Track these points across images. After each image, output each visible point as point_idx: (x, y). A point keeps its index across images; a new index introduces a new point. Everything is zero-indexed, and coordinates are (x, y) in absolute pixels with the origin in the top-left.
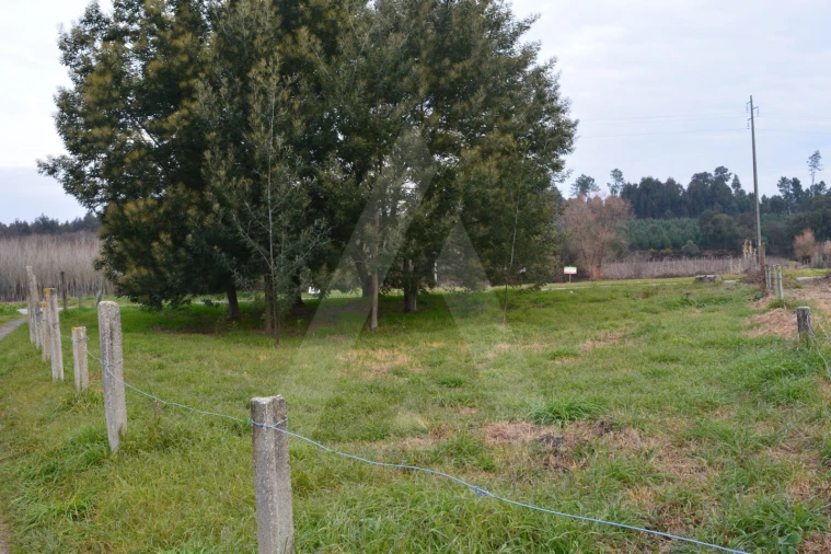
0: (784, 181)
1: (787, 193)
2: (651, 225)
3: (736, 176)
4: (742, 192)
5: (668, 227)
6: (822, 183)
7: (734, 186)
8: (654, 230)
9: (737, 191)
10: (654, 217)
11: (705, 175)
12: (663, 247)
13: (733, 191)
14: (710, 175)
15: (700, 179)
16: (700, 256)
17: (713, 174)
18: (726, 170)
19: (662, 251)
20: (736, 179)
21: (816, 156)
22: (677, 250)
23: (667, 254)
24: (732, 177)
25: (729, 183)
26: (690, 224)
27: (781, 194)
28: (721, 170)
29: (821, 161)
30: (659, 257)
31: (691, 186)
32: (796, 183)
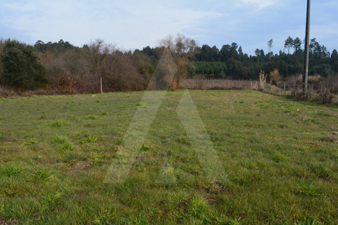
0: (257, 51)
1: (259, 55)
2: (206, 64)
3: (240, 47)
4: (242, 53)
5: (213, 65)
6: (272, 52)
7: (239, 50)
8: (207, 66)
9: (240, 53)
10: (207, 61)
11: (228, 46)
12: (210, 73)
13: (238, 53)
14: (230, 46)
15: (225, 47)
16: (226, 78)
17: (231, 45)
18: (236, 44)
19: (210, 75)
20: (240, 48)
21: (271, 41)
22: (216, 75)
23: (212, 77)
24: (239, 47)
25: (237, 50)
26: (222, 65)
27: (256, 56)
28: (234, 44)
29: (273, 43)
30: (208, 77)
31: (222, 49)
32: (262, 51)
